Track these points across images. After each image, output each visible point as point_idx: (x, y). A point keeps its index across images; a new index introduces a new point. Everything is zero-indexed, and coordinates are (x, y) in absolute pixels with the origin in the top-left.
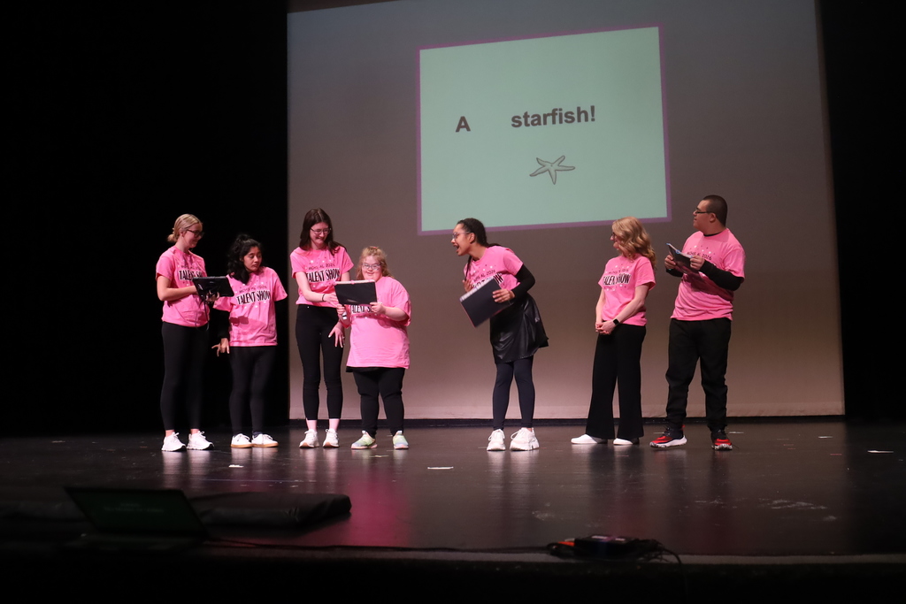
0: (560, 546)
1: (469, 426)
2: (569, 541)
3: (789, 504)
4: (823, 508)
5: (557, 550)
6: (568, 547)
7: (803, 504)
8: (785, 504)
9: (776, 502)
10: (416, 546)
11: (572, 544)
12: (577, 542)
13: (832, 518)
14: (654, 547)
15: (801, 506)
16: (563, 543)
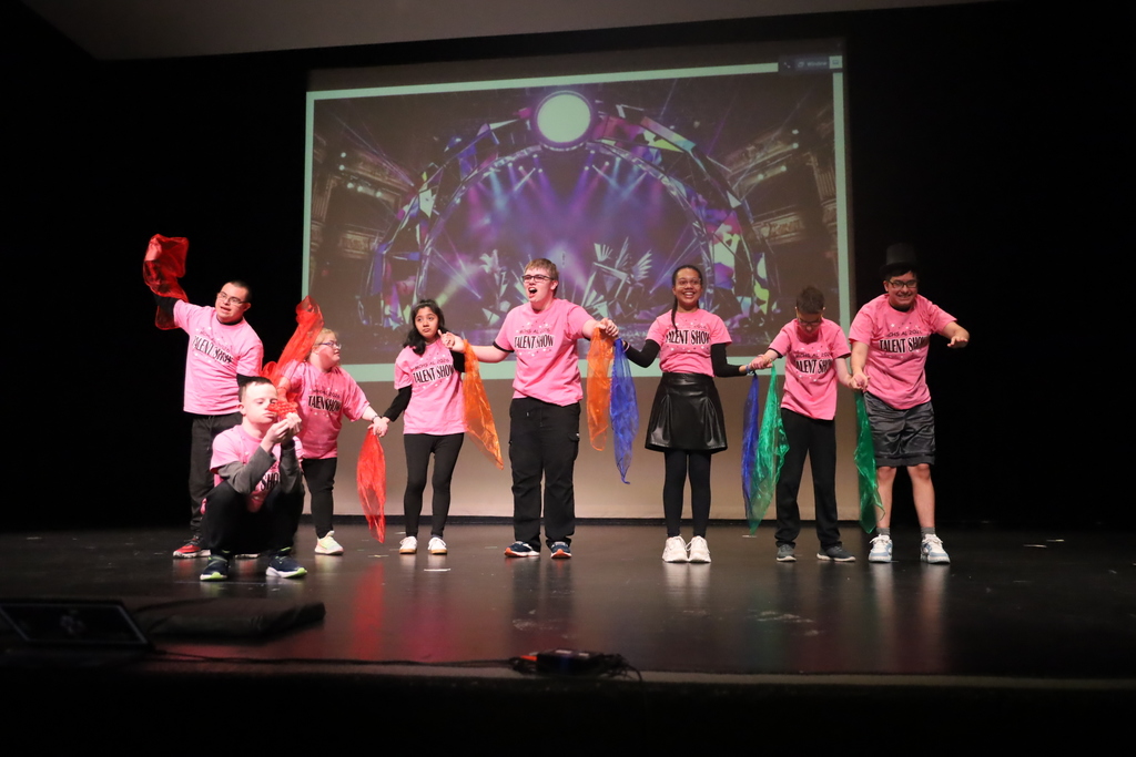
0: (523, 661)
1: (485, 524)
2: (532, 656)
3: (776, 616)
4: (808, 621)
5: (520, 665)
6: (530, 662)
7: (791, 616)
8: (773, 616)
9: (764, 614)
10: (375, 659)
11: (535, 659)
12: (539, 656)
13: (815, 632)
14: (617, 663)
15: (787, 619)
16: (526, 657)
